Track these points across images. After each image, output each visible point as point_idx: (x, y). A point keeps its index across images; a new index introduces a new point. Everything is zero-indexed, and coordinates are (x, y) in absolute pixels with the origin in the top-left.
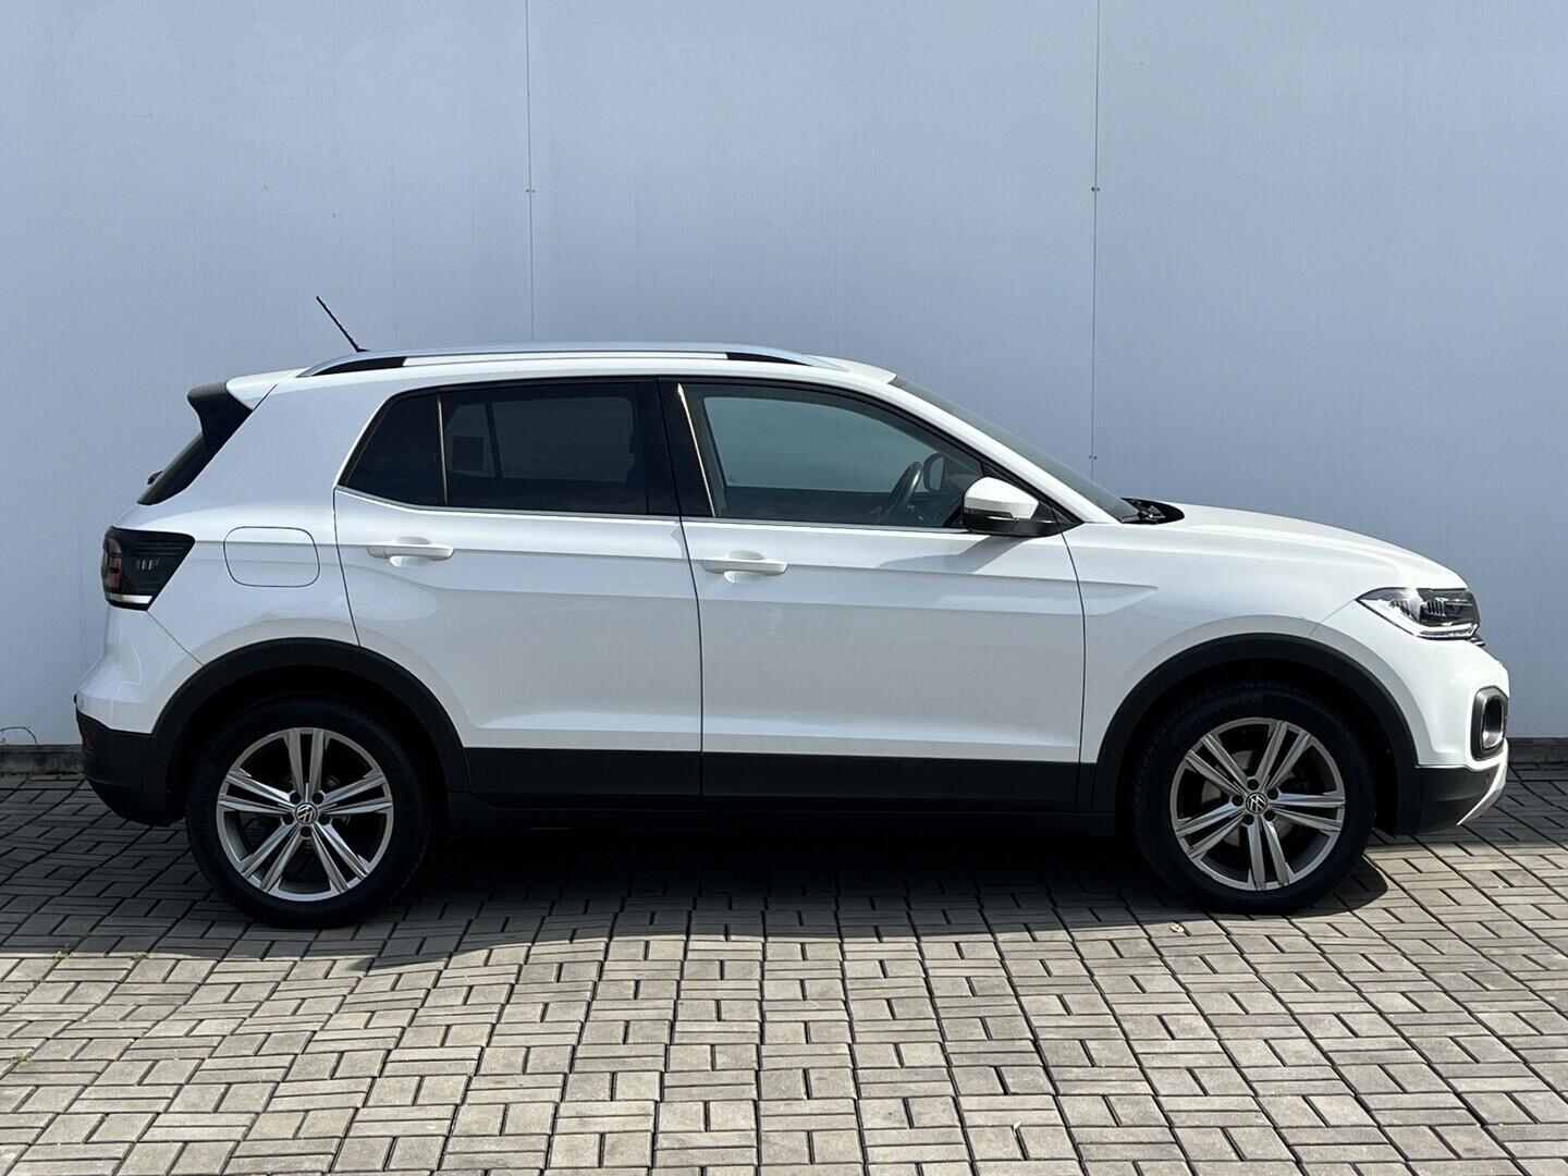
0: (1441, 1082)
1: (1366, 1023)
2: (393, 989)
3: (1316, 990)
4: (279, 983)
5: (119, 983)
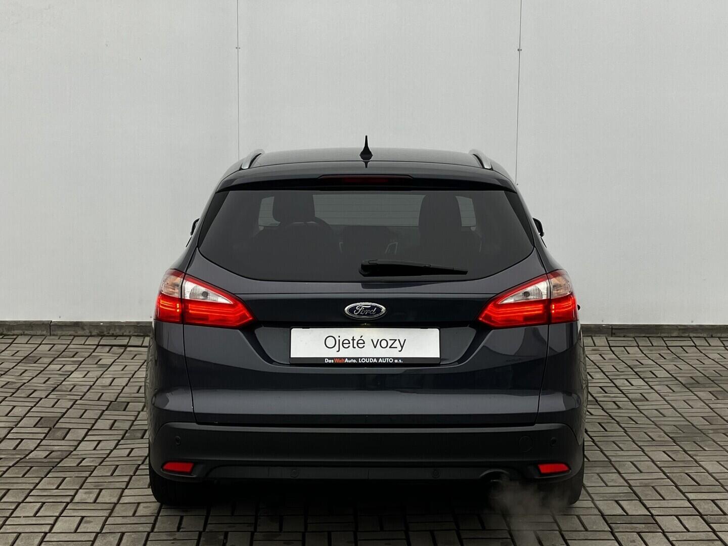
0: (682, 495)
1: (646, 465)
3: (623, 450)
4: (119, 441)
5: (42, 440)
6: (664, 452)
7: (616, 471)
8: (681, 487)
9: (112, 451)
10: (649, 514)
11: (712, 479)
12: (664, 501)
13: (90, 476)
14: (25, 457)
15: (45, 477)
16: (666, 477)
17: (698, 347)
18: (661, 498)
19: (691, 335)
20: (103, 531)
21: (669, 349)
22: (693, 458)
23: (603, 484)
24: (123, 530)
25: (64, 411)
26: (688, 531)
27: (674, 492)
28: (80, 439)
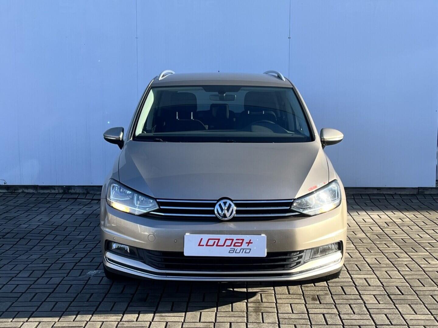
0: (349, 275)
2: (84, 248)
4: (55, 246)
5: (14, 245)
8: (349, 272)
9: (49, 251)
10: (327, 285)
11: (369, 267)
13: (31, 264)
15: (7, 264)
17: (387, 199)
19: (385, 193)
20: (27, 292)
21: (371, 201)
22: (363, 257)
24: (37, 291)
25: (31, 230)
26: (346, 294)
28: (35, 245)
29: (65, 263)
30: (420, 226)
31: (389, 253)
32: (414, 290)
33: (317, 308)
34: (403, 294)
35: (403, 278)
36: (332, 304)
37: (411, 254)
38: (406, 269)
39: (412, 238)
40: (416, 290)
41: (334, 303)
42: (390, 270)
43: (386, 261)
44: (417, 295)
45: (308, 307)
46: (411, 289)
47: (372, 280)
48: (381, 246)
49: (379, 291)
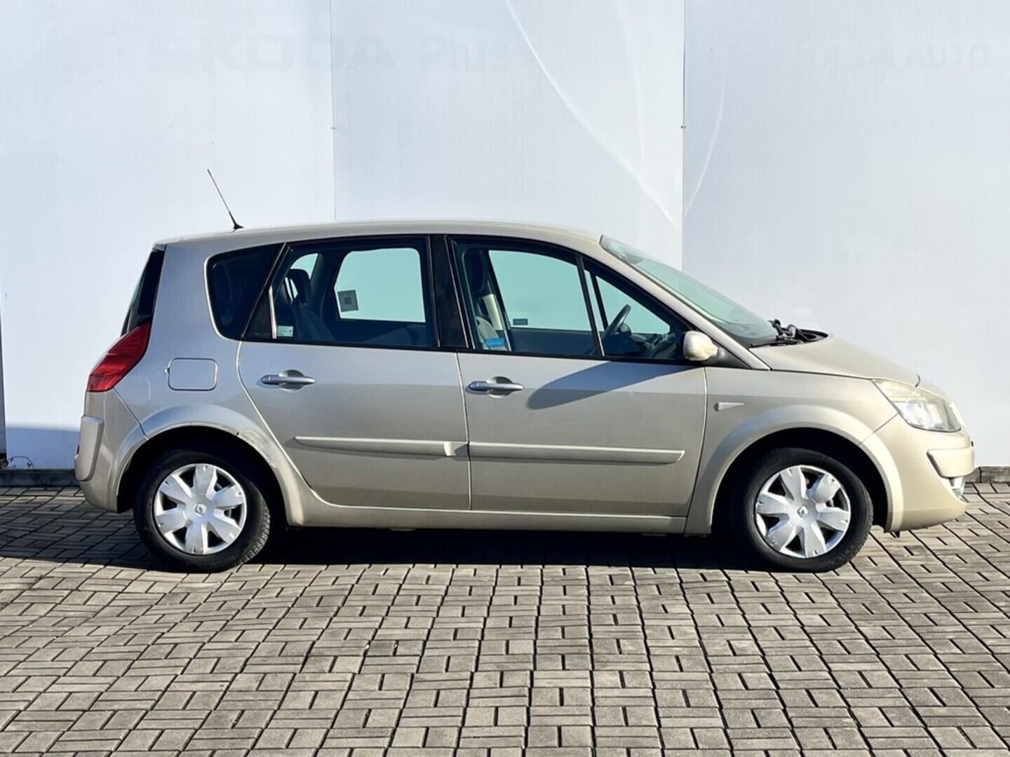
0: (823, 665)
1: (791, 631)
2: (218, 610)
3: (769, 613)
4: (152, 606)
5: (60, 603)
6: (821, 616)
7: (751, 638)
8: (824, 657)
10: (774, 687)
11: (868, 647)
12: (799, 673)
13: (98, 646)
14: (28, 625)
16: (811, 645)
18: (797, 669)
20: (92, 709)
23: (731, 654)
24: (116, 707)
26: (817, 706)
27: (813, 662)
28: (105, 604)
29: (176, 645)
30: (982, 554)
31: (913, 615)
32: (971, 695)
33: (752, 736)
34: (944, 705)
35: (945, 669)
36: (784, 727)
37: (963, 617)
38: (952, 648)
39: (967, 581)
40: (974, 695)
41: (789, 726)
42: (915, 652)
43: (907, 633)
44: (977, 706)
45: (731, 737)
46: (962, 693)
47: (876, 673)
48: (896, 600)
49: (893, 699)
